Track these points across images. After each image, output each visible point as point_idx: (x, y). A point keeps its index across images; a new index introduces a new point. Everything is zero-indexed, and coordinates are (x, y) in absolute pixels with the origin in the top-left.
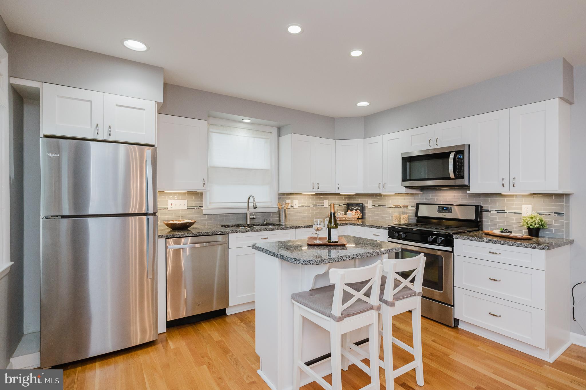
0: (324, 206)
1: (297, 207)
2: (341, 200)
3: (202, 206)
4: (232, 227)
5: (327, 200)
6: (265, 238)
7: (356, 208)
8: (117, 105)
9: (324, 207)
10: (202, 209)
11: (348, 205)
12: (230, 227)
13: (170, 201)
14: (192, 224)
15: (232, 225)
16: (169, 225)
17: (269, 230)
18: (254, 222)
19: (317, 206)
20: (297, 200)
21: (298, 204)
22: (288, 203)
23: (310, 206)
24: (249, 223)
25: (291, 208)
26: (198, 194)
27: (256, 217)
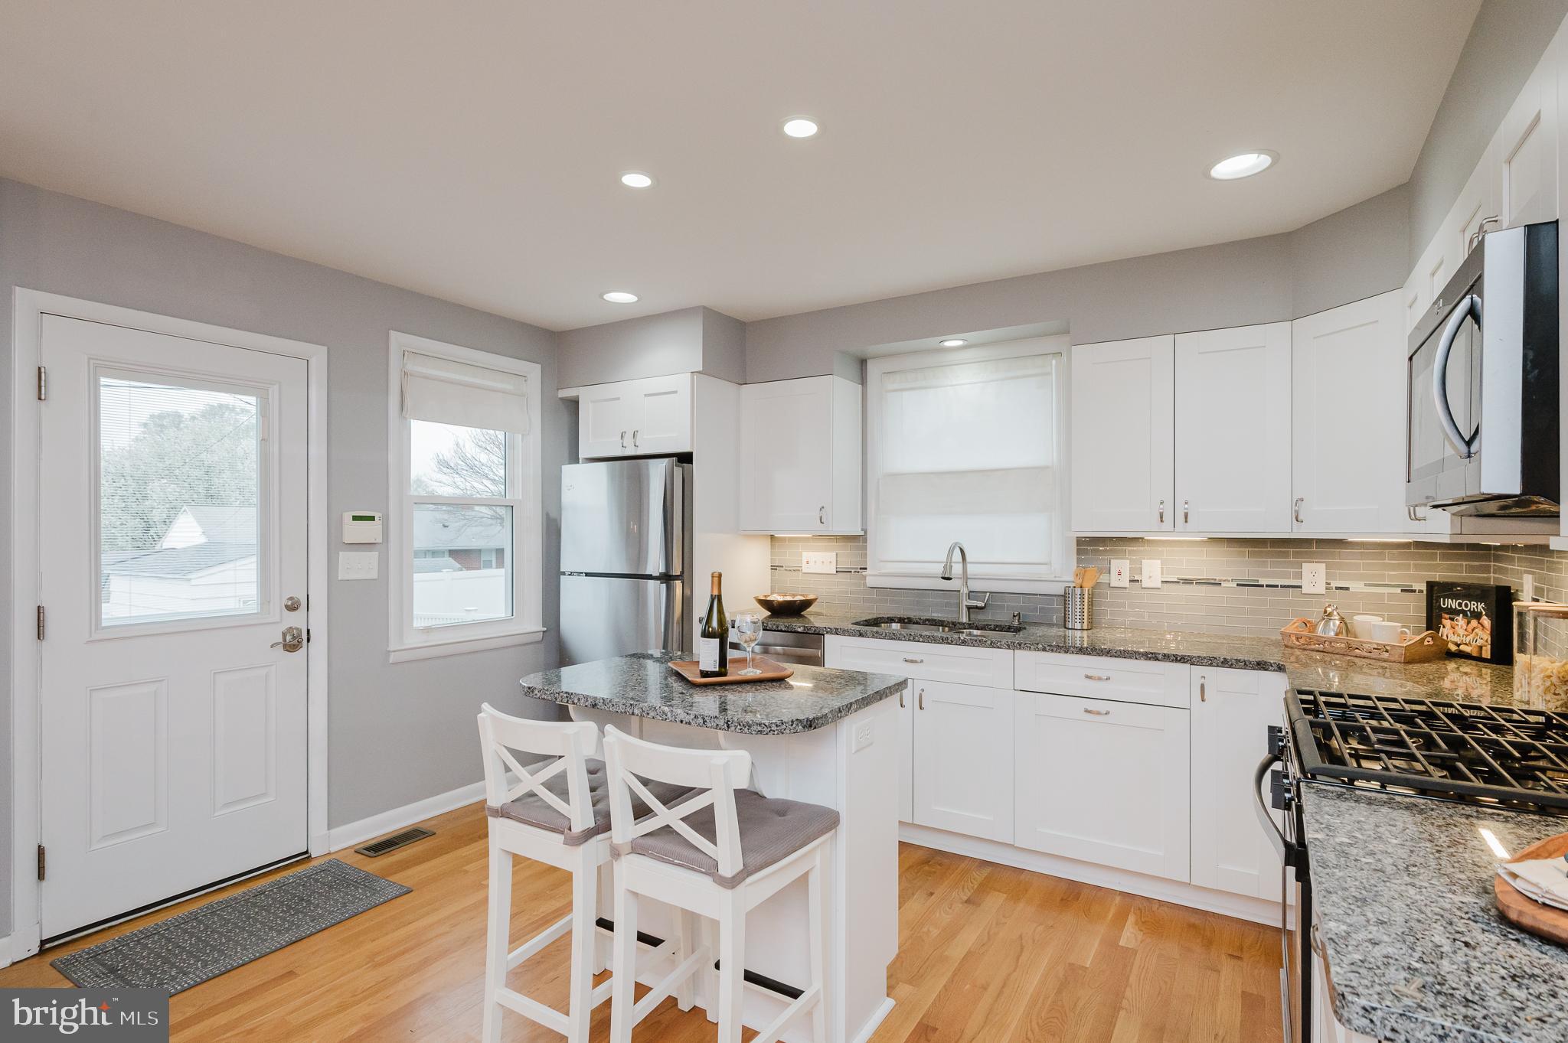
0: (1300, 587)
1: (1159, 585)
2: (1417, 567)
3: (866, 569)
4: (917, 623)
5: (1324, 565)
6: (912, 661)
7: (1466, 606)
8: (645, 395)
9: (1304, 590)
10: (864, 573)
11: (1435, 591)
12: (914, 623)
13: (806, 555)
14: (807, 604)
15: (920, 619)
16: (766, 604)
17: (921, 640)
18: (982, 617)
19: (1262, 586)
20: (1159, 561)
21: (1162, 574)
22: (1120, 570)
23: (1224, 584)
24: (964, 619)
25: (1128, 586)
26: (857, 541)
27: (981, 604)
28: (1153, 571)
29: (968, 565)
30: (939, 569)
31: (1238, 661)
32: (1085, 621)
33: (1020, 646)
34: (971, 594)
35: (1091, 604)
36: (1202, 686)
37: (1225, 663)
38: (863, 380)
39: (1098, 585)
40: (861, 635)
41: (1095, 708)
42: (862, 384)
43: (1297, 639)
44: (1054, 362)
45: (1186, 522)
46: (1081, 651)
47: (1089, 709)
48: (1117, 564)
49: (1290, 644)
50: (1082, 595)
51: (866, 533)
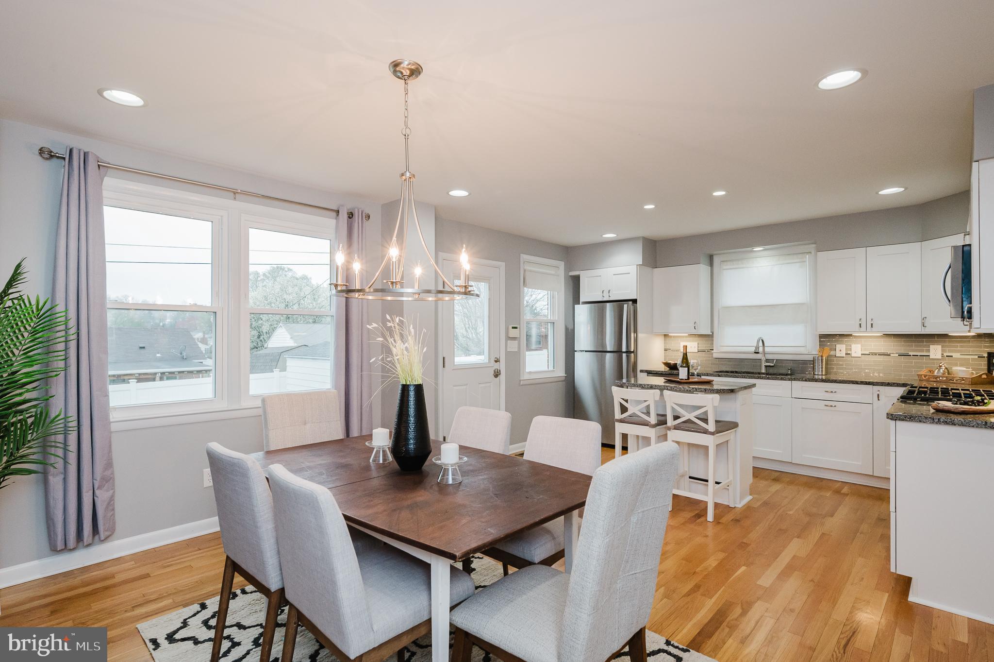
0: (929, 356)
1: (860, 356)
2: (984, 347)
3: (713, 350)
4: (740, 373)
5: (940, 346)
8: (613, 275)
9: (931, 357)
10: (712, 352)
15: (742, 372)
16: (668, 364)
18: (771, 371)
19: (910, 355)
20: (860, 345)
21: (862, 350)
22: (841, 349)
23: (892, 355)
24: (763, 371)
25: (845, 356)
26: (709, 337)
27: (772, 364)
28: (857, 349)
29: (765, 348)
30: (753, 349)
31: (894, 383)
32: (824, 371)
33: (795, 379)
34: (767, 361)
35: (827, 364)
36: (878, 395)
37: (889, 384)
38: (711, 264)
39: (829, 356)
40: (719, 376)
41: (830, 405)
42: (711, 267)
43: (925, 377)
44: (807, 256)
45: (872, 327)
46: (823, 381)
47: (826, 404)
48: (838, 347)
49: (922, 379)
50: (822, 360)
51: (713, 333)
